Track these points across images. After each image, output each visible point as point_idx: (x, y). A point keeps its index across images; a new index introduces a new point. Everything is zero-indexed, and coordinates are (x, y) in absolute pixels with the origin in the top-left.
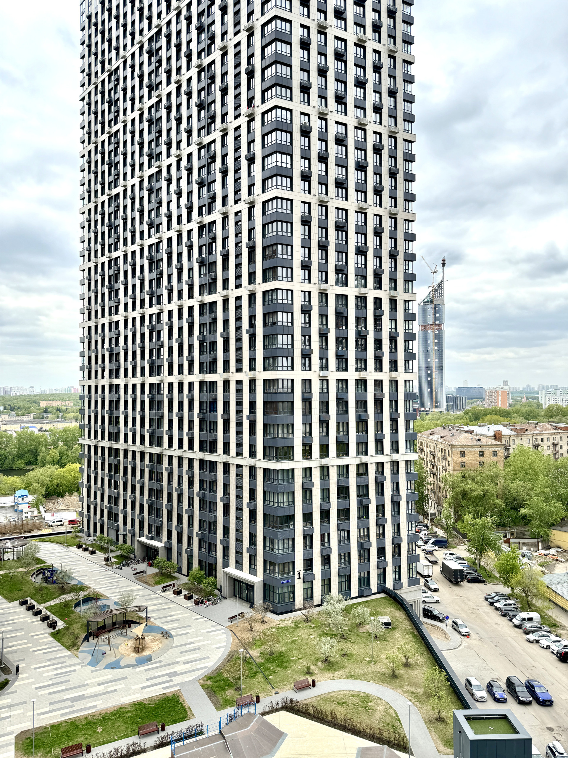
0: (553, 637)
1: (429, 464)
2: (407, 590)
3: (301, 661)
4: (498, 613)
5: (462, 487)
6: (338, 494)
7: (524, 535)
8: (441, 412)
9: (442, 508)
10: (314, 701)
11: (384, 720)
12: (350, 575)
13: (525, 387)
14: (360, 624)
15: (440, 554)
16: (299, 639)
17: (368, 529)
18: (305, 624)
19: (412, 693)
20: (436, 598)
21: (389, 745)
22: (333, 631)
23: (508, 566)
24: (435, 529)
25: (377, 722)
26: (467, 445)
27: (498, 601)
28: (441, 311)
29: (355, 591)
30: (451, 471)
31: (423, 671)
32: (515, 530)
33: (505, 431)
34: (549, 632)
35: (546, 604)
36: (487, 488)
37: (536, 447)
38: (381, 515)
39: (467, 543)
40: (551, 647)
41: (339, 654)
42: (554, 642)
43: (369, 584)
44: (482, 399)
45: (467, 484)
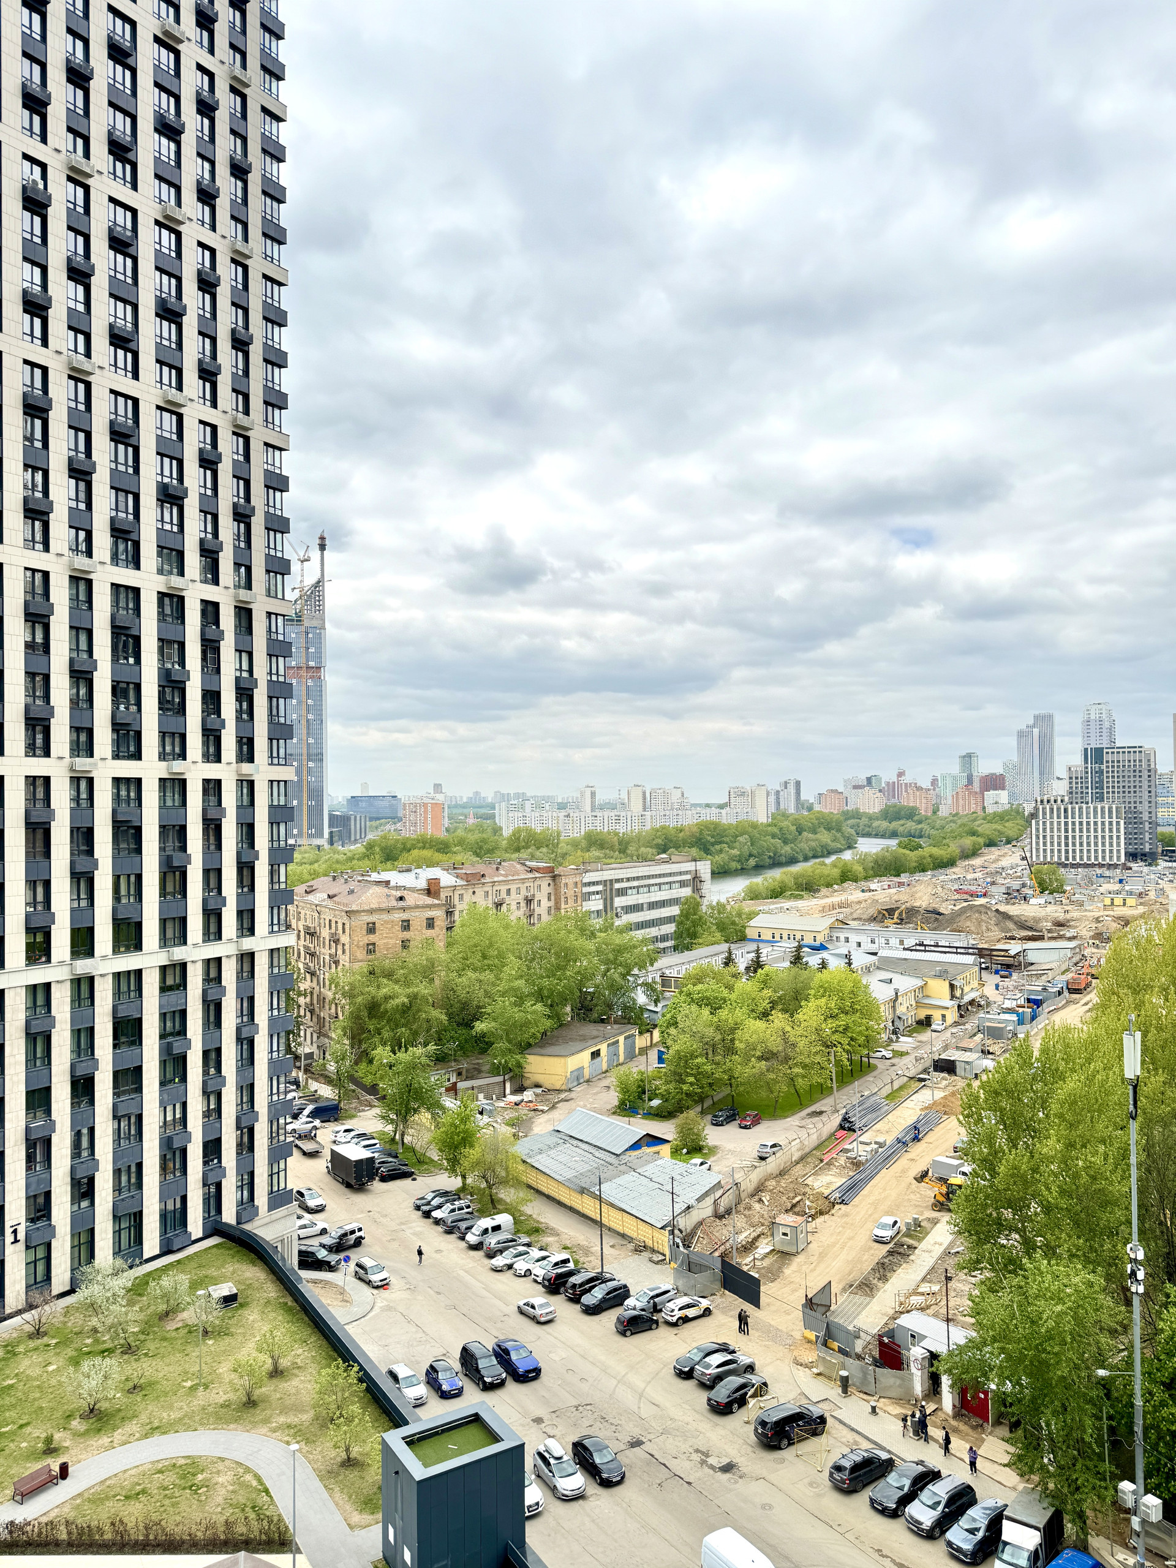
0: (536, 1253)
1: (302, 953)
2: (267, 1220)
3: (28, 1429)
4: (440, 1229)
5: (369, 993)
6: (116, 1036)
7: (480, 1071)
8: (319, 847)
9: (327, 1040)
10: (66, 1509)
11: (234, 1501)
12: (141, 1212)
13: (471, 795)
14: (167, 1314)
15: (327, 1134)
16: (19, 1381)
17: (184, 1105)
18: (32, 1344)
19: (289, 1427)
20: (320, 1226)
21: (247, 1550)
22: (104, 1342)
23: (458, 1134)
24: (314, 1085)
25: (219, 1509)
26: (380, 910)
27: (439, 1207)
28: (319, 640)
29: (151, 1243)
30: (347, 964)
31: (309, 1378)
32: (464, 1065)
33: (447, 879)
34: (528, 1245)
35: (522, 1194)
36: (415, 990)
37: (498, 905)
38: (212, 1071)
39: (376, 1103)
40: (533, 1272)
41: (123, 1390)
42: (538, 1261)
43: (184, 1223)
44: (395, 818)
45: (378, 987)
